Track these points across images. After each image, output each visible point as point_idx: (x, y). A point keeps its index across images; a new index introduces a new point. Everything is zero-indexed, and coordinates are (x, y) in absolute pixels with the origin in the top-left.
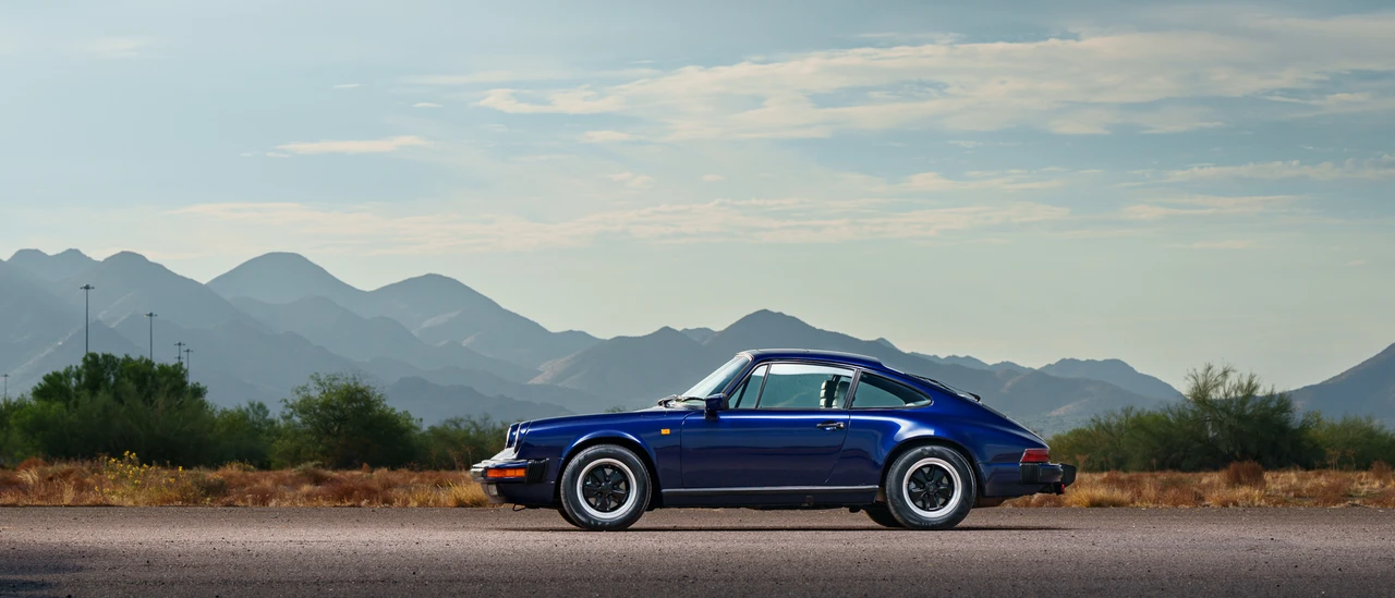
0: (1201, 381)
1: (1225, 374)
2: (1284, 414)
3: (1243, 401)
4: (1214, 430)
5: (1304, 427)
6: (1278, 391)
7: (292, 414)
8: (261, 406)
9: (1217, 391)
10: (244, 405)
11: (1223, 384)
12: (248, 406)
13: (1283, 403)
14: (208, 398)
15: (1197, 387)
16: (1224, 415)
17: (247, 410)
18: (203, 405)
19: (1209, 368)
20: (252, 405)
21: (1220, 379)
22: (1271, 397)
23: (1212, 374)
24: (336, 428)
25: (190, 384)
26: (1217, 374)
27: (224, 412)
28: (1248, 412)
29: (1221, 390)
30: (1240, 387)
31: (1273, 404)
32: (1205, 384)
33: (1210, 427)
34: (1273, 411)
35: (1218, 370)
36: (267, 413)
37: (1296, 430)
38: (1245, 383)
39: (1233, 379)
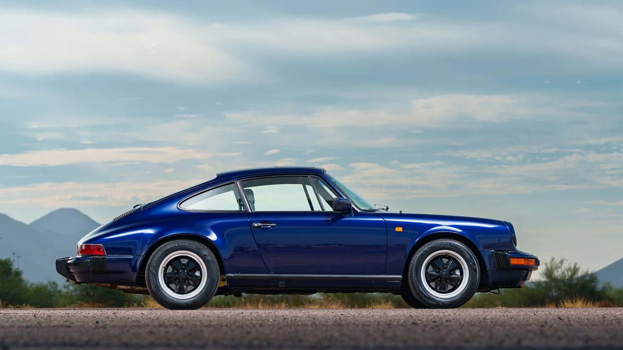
0: (549, 266)
1: (562, 262)
2: (593, 284)
3: (572, 277)
4: (556, 292)
5: (604, 289)
6: (590, 272)
7: (69, 285)
8: (54, 283)
9: (558, 271)
10: (45, 283)
11: (560, 267)
12: (47, 283)
13: (592, 278)
14: (24, 277)
15: (547, 269)
16: (562, 284)
17: (47, 285)
18: (21, 280)
19: (553, 259)
20: (49, 283)
21: (559, 265)
22: (586, 275)
23: (554, 263)
24: (92, 293)
25: (13, 270)
26: (557, 262)
27: (32, 284)
28: (574, 282)
29: (560, 270)
30: (570, 269)
31: (587, 278)
32: (551, 267)
33: (554, 290)
34: (588, 281)
35: (557, 260)
36: (57, 286)
37: (599, 292)
38: (572, 267)
39: (566, 265)
